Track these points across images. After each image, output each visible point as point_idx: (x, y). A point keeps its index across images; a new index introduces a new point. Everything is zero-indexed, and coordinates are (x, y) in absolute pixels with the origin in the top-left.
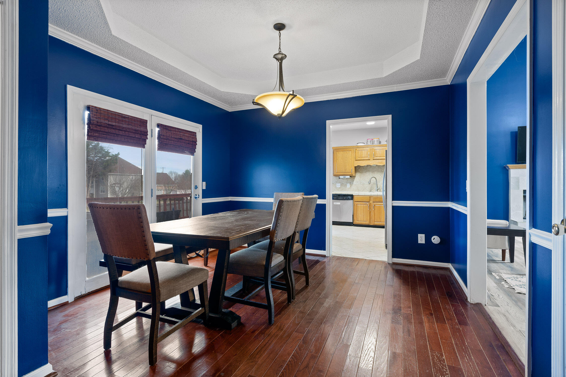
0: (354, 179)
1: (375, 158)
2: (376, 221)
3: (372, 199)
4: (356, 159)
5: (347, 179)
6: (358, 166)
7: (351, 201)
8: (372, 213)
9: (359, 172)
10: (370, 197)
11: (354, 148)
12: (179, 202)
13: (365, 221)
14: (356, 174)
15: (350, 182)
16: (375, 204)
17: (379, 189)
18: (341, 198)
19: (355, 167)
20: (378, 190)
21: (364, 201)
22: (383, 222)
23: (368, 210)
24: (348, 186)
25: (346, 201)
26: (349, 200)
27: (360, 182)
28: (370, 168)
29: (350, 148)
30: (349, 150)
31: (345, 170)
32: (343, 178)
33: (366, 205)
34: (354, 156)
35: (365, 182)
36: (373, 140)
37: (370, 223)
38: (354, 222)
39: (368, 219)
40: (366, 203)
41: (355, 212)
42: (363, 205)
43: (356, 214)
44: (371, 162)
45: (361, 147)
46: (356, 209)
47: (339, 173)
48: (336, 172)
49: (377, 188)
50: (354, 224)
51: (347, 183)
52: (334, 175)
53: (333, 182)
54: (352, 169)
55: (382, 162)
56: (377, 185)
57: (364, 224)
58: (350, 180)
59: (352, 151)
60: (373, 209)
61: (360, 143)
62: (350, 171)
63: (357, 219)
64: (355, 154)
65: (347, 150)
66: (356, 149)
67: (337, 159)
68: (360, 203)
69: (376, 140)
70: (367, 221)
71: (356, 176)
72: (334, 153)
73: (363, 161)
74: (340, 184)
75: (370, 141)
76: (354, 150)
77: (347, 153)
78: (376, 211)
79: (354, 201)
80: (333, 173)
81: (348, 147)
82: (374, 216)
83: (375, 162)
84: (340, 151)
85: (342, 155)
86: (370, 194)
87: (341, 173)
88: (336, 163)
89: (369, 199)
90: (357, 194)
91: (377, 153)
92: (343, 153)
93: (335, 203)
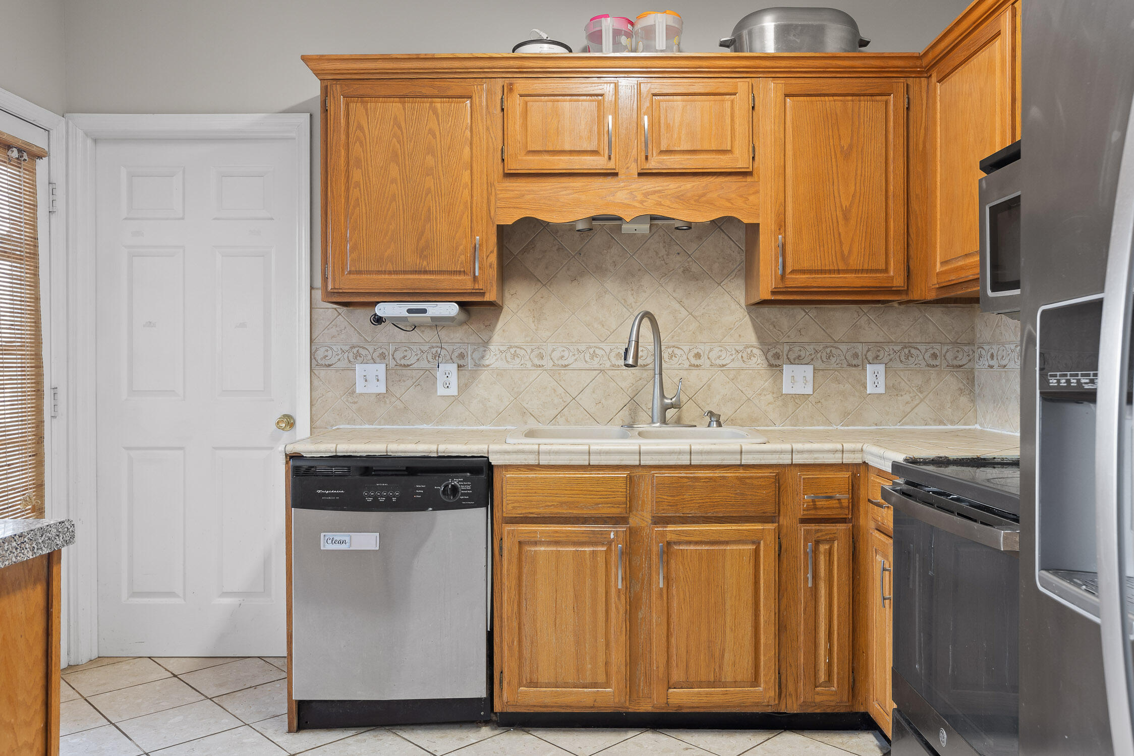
1: (654, 163)
2: (677, 675)
3: (646, 492)
4: (514, 166)
5: (438, 323)
6: (529, 224)
8: (652, 616)
9: (529, 276)
10: (634, 475)
11: (485, 75)
13: (594, 685)
15: (462, 356)
16: (674, 538)
17: (672, 406)
18: (383, 490)
19: (502, 231)
20: (665, 408)
21: (585, 512)
22: (735, 684)
23: (613, 590)
24: (447, 380)
25: (429, 514)
26: (459, 506)
27: (536, 352)
28: (609, 247)
29: (461, 72)
30: (450, 93)
31: (423, 252)
32: (406, 317)
33: (603, 544)
34: (490, 140)
35: (571, 354)
36: (639, 25)
37: (630, 697)
38: (501, 696)
39: (614, 669)
40: (601, 533)
41: (507, 609)
42: (575, 544)
43: (520, 628)
44: (622, 196)
45: (547, 73)
46: (514, 583)
47: (375, 276)
48: (350, 273)
49: (663, 396)
50: (498, 708)
51: (440, 360)
52: (333, 293)
53: (327, 351)
54: (477, 246)
55: (709, 196)
56: (661, 374)
57: (586, 707)
58: (458, 335)
59: (482, 99)
60: (654, 574)
61: (541, 41)
62: (462, 263)
63: (520, 667)
64: (501, 127)
65: (436, 92)
66: (511, 84)
67: (351, 163)
68: (548, 532)
69: (660, 21)
70: (607, 684)
71: (503, 305)
72: (325, 110)
73: (563, 185)
74: (380, 369)
75: (617, 33)
76: (495, 93)
77: (439, 111)
78: (675, 598)
79: (497, 514)
80: (325, 279)
81: (445, 64)
82: (664, 639)
83: (655, 197)
84: (383, 93)
85: (400, 128)
86: (632, 453)
87: (387, 276)
88: (347, 189)
89: (626, 497)
90: (523, 452)
91: (668, 126)
92: (404, 109)
93: (330, 542)
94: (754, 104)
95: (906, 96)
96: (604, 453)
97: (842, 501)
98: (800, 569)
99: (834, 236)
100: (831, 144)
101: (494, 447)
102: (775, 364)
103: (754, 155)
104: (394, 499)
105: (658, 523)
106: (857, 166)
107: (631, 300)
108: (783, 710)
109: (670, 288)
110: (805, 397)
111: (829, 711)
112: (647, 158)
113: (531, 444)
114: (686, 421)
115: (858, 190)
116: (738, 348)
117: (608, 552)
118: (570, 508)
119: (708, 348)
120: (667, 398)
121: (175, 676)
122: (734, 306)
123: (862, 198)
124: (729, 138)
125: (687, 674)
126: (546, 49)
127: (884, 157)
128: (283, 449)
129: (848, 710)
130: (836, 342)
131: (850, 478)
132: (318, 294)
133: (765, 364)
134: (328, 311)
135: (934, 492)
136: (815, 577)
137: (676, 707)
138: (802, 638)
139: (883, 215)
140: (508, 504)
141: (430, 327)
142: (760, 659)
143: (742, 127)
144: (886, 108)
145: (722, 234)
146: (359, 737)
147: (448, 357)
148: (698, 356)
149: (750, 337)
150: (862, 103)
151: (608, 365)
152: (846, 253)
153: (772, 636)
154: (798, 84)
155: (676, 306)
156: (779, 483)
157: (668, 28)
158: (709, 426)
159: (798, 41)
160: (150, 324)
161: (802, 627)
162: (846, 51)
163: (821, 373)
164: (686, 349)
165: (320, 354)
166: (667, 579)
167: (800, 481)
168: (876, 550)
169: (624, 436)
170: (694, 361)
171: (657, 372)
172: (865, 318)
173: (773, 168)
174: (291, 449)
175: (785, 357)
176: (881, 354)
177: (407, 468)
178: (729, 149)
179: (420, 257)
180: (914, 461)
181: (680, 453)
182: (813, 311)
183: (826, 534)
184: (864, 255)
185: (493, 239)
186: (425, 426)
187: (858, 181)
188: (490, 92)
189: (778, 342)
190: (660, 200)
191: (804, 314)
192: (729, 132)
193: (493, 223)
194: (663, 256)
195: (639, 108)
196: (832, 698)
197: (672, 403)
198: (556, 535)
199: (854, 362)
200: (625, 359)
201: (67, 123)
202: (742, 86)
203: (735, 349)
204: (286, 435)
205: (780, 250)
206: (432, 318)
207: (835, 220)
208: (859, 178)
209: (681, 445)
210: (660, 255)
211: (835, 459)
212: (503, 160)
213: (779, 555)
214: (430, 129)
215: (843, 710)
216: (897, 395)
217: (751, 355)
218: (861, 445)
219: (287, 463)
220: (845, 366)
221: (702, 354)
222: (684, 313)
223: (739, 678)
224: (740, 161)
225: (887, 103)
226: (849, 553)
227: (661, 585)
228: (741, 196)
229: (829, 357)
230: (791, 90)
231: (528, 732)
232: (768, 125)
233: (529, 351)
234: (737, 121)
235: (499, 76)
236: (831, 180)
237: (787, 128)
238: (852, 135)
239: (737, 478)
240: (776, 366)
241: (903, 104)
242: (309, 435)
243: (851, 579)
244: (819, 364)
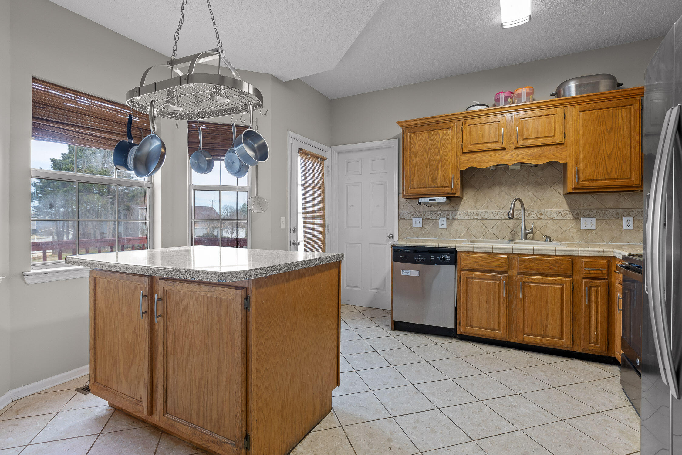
0: (458, 205)
1: (521, 143)
2: (527, 330)
3: (515, 263)
4: (466, 150)
5: (439, 204)
6: (470, 169)
7: (451, 268)
8: (517, 308)
9: (472, 187)
10: (510, 257)
12: (45, 253)
13: (494, 330)
14: (464, 194)
15: (448, 215)
16: (526, 280)
17: (529, 233)
18: (420, 257)
19: (462, 172)
20: (526, 234)
21: (491, 269)
22: (552, 337)
23: (502, 297)
24: (443, 223)
25: (435, 267)
26: (445, 264)
27: (475, 213)
28: (504, 175)
29: (447, 120)
30: (444, 128)
31: (434, 181)
32: (429, 202)
33: (498, 281)
34: (458, 142)
35: (488, 214)
36: (515, 94)
37: (508, 336)
38: (460, 329)
39: (502, 325)
40: (497, 276)
41: (462, 300)
42: (487, 279)
43: (466, 306)
44: (507, 157)
45: (478, 116)
46: (464, 291)
47: (419, 189)
48: (411, 188)
49: (525, 229)
50: (459, 332)
51: (440, 216)
52: (405, 195)
53: (403, 213)
54: (453, 178)
55: (544, 154)
56: (524, 221)
57: (491, 337)
58: (447, 208)
59: (454, 128)
60: (518, 293)
61: (477, 105)
62: (447, 184)
63: (467, 320)
64: (462, 137)
65: (439, 128)
66: (465, 122)
67: (411, 154)
68: (477, 275)
69: (523, 91)
70: (499, 330)
71: (463, 196)
72: (403, 138)
73: (485, 155)
74: (420, 219)
75: (506, 98)
76: (459, 126)
77: (440, 134)
78: (527, 303)
79: (459, 268)
80: (403, 191)
81: (442, 118)
82: (522, 317)
83: (521, 156)
84: (421, 130)
85: (427, 141)
86: (509, 249)
87: (422, 189)
88: (410, 162)
89: (507, 265)
90: (468, 247)
91: (527, 129)
92: (428, 135)
93: (405, 273)
94: (565, 117)
95: (641, 105)
96: (498, 248)
97: (603, 271)
98: (583, 297)
99: (603, 165)
100: (602, 128)
101: (457, 245)
102: (577, 217)
103: (565, 136)
104: (424, 260)
105: (520, 275)
106: (615, 136)
107: (512, 194)
108: (574, 350)
109: (529, 189)
110: (592, 231)
111: (596, 354)
112: (518, 142)
113: (471, 244)
114: (536, 238)
115: (615, 146)
116: (559, 211)
117: (500, 284)
118: (485, 267)
119: (546, 211)
120: (527, 230)
121: (359, 311)
122: (558, 195)
123: (617, 149)
124: (553, 131)
125: (531, 331)
126: (478, 108)
127: (629, 131)
128: (390, 243)
129: (606, 355)
130: (607, 208)
131: (607, 262)
132: (401, 195)
133: (572, 217)
134: (404, 201)
135: (636, 266)
136: (589, 300)
137: (527, 342)
138: (583, 323)
139: (629, 155)
140: (462, 264)
141: (437, 205)
142: (563, 330)
143: (559, 126)
144: (630, 111)
145: (553, 167)
146: (413, 335)
147: (443, 215)
148: (541, 214)
149: (565, 206)
150: (618, 111)
151: (503, 218)
152: (609, 172)
153: (569, 321)
154: (585, 107)
155: (532, 195)
156: (573, 263)
157: (527, 93)
158: (545, 241)
159: (586, 89)
160: (352, 206)
161: (583, 319)
162: (609, 90)
163: (600, 221)
164: (536, 212)
165: (401, 215)
166: (524, 295)
167: (583, 262)
168: (618, 291)
169: (509, 243)
170: (539, 216)
171: (523, 220)
172: (623, 198)
173: (573, 141)
174: (393, 243)
175: (582, 215)
176: (631, 213)
177: (428, 251)
178: (553, 135)
179: (433, 182)
180: (633, 255)
181: (529, 249)
182: (596, 196)
183: (595, 284)
184: (618, 172)
185: (459, 175)
186: (435, 238)
187: (615, 142)
188: (458, 126)
189: (578, 209)
190: (523, 157)
191: (591, 197)
192: (554, 129)
193: (459, 170)
194: (526, 177)
195: (514, 124)
196: (598, 349)
197: (529, 232)
198: (480, 276)
199: (617, 217)
200: (508, 215)
201: (331, 149)
202: (559, 111)
203: (558, 212)
204: (391, 240)
205: (576, 172)
206: (437, 202)
207: (603, 159)
208: (616, 141)
209: (530, 247)
210: (525, 177)
211: (600, 254)
212: (462, 148)
213: (573, 290)
214: (437, 140)
215: (603, 355)
216: (640, 230)
217: (565, 214)
218: (613, 249)
219: (391, 248)
220: (612, 218)
221: (543, 214)
222: (535, 198)
223: (554, 335)
224: (558, 138)
225: (630, 109)
226: (606, 292)
227: (521, 297)
228: (559, 153)
229: (604, 214)
230: (581, 110)
231: (469, 343)
232: (571, 124)
233: (472, 213)
234: (557, 124)
235: (461, 119)
236: (602, 143)
237: (580, 125)
238: (612, 124)
239: (554, 260)
240: (577, 218)
241: (638, 108)
242: (398, 240)
243: (607, 303)
244: (599, 217)
